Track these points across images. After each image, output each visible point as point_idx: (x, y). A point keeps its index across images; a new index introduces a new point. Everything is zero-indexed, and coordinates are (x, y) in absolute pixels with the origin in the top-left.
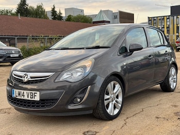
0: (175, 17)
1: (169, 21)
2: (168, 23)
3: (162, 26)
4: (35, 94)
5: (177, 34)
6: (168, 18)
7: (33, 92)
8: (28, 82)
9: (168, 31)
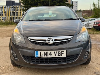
0: (9, 7)
1: (6, 9)
2: (5, 10)
3: (2, 12)
4: (63, 53)
5: (11, 16)
6: (5, 7)
7: (61, 51)
8: (54, 44)
9: (5, 15)
